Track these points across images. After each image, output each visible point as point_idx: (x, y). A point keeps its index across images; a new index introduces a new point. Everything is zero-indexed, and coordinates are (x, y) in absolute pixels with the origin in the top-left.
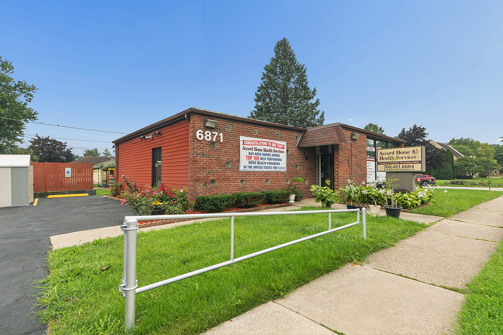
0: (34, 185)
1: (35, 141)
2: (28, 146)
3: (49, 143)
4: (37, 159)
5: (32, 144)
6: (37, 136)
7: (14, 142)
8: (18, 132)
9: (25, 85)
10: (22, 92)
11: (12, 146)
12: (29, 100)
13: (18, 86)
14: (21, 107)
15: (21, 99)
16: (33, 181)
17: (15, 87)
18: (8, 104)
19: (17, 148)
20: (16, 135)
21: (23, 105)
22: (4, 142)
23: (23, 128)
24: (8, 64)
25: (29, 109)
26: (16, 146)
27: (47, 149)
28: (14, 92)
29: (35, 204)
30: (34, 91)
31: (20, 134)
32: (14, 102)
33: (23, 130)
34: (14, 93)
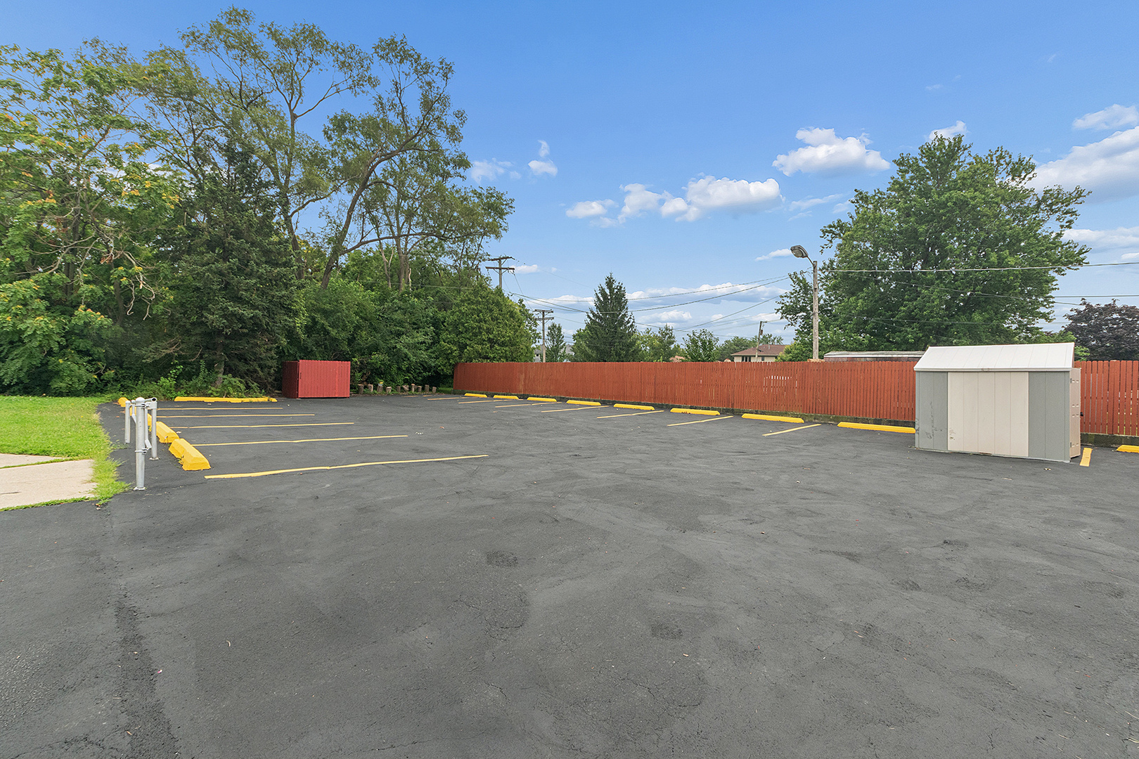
0: (1082, 415)
1: (1078, 314)
2: (1063, 327)
3: (1115, 316)
4: (1085, 354)
5: (1071, 321)
6: (1085, 303)
7: (1034, 320)
8: (1041, 299)
9: (1058, 194)
10: (1052, 210)
11: (1028, 329)
12: (1068, 224)
13: (1044, 200)
14: (1050, 243)
15: (1050, 227)
16: (1079, 406)
17: (1038, 206)
18: (1022, 244)
19: (1038, 333)
20: (1036, 304)
21: (1054, 239)
22: (1013, 323)
23: (1053, 289)
24: (1024, 163)
25: (1068, 243)
26: (1037, 328)
27: (1110, 330)
28: (1034, 216)
29: (1085, 462)
30: (1080, 200)
31: (1045, 303)
32: (1035, 236)
33: (1052, 293)
34: (1035, 219)
